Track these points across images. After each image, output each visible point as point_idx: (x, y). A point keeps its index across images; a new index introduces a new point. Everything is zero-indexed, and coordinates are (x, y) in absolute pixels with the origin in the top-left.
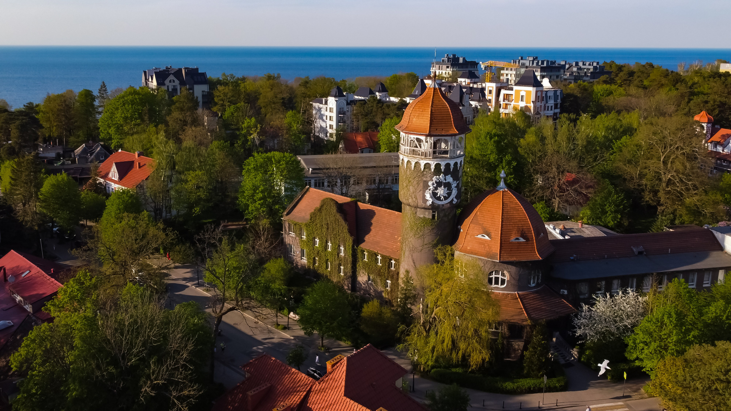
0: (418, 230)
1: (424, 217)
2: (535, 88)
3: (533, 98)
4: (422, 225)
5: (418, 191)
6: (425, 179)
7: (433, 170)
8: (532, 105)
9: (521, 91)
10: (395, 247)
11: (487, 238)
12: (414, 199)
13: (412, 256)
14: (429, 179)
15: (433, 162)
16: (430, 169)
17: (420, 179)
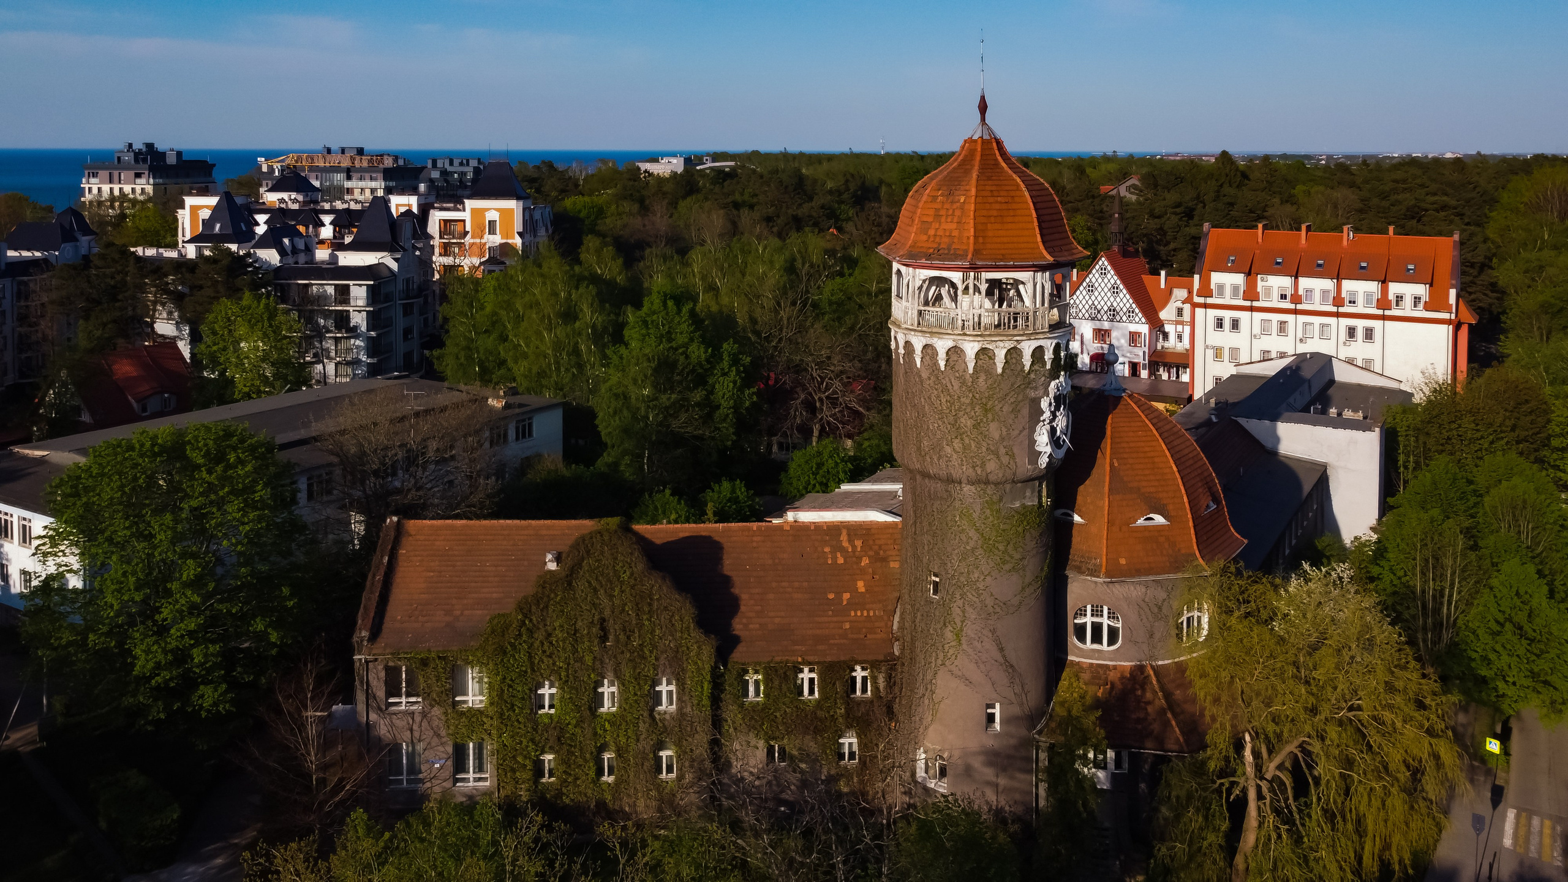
0: (1010, 548)
1: (1024, 506)
2: (521, 203)
3: (518, 226)
4: (1020, 529)
5: (1016, 432)
6: (1032, 394)
7: (1048, 366)
8: (518, 241)
9: (488, 209)
10: (847, 626)
11: (1159, 519)
12: (1005, 460)
13: (993, 631)
14: (1041, 392)
15: (1049, 342)
16: (1044, 363)
17: (1020, 397)
